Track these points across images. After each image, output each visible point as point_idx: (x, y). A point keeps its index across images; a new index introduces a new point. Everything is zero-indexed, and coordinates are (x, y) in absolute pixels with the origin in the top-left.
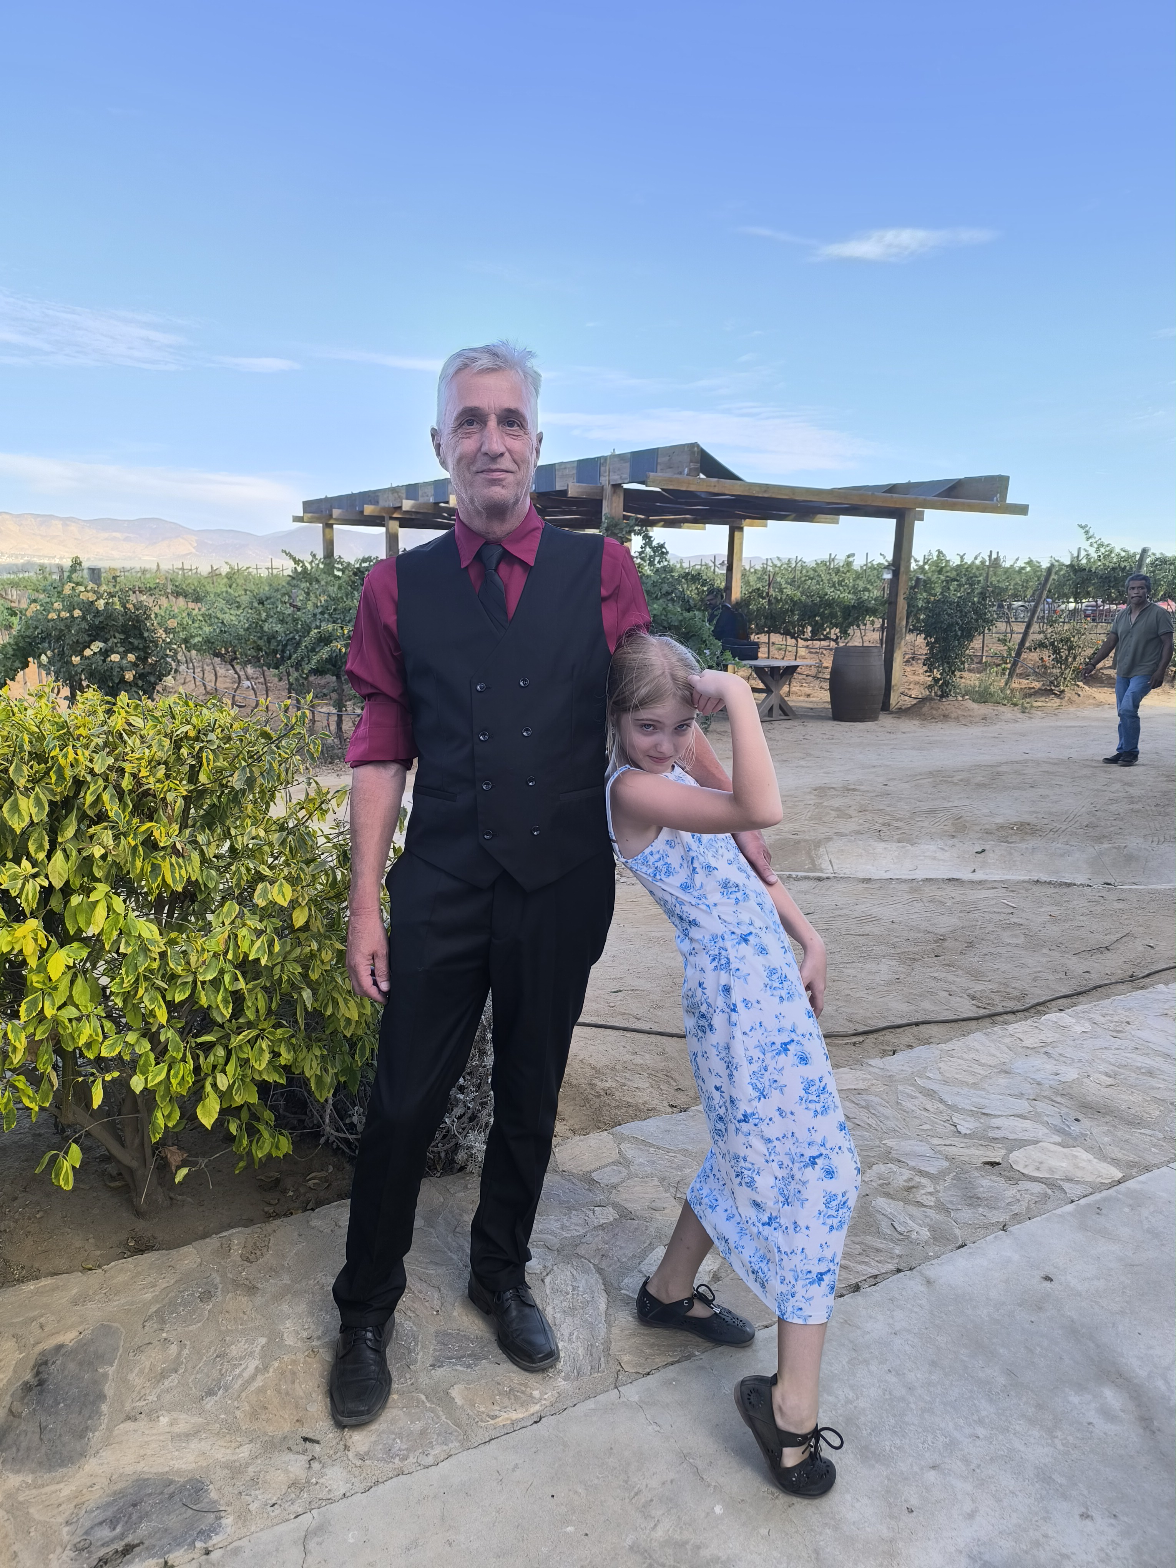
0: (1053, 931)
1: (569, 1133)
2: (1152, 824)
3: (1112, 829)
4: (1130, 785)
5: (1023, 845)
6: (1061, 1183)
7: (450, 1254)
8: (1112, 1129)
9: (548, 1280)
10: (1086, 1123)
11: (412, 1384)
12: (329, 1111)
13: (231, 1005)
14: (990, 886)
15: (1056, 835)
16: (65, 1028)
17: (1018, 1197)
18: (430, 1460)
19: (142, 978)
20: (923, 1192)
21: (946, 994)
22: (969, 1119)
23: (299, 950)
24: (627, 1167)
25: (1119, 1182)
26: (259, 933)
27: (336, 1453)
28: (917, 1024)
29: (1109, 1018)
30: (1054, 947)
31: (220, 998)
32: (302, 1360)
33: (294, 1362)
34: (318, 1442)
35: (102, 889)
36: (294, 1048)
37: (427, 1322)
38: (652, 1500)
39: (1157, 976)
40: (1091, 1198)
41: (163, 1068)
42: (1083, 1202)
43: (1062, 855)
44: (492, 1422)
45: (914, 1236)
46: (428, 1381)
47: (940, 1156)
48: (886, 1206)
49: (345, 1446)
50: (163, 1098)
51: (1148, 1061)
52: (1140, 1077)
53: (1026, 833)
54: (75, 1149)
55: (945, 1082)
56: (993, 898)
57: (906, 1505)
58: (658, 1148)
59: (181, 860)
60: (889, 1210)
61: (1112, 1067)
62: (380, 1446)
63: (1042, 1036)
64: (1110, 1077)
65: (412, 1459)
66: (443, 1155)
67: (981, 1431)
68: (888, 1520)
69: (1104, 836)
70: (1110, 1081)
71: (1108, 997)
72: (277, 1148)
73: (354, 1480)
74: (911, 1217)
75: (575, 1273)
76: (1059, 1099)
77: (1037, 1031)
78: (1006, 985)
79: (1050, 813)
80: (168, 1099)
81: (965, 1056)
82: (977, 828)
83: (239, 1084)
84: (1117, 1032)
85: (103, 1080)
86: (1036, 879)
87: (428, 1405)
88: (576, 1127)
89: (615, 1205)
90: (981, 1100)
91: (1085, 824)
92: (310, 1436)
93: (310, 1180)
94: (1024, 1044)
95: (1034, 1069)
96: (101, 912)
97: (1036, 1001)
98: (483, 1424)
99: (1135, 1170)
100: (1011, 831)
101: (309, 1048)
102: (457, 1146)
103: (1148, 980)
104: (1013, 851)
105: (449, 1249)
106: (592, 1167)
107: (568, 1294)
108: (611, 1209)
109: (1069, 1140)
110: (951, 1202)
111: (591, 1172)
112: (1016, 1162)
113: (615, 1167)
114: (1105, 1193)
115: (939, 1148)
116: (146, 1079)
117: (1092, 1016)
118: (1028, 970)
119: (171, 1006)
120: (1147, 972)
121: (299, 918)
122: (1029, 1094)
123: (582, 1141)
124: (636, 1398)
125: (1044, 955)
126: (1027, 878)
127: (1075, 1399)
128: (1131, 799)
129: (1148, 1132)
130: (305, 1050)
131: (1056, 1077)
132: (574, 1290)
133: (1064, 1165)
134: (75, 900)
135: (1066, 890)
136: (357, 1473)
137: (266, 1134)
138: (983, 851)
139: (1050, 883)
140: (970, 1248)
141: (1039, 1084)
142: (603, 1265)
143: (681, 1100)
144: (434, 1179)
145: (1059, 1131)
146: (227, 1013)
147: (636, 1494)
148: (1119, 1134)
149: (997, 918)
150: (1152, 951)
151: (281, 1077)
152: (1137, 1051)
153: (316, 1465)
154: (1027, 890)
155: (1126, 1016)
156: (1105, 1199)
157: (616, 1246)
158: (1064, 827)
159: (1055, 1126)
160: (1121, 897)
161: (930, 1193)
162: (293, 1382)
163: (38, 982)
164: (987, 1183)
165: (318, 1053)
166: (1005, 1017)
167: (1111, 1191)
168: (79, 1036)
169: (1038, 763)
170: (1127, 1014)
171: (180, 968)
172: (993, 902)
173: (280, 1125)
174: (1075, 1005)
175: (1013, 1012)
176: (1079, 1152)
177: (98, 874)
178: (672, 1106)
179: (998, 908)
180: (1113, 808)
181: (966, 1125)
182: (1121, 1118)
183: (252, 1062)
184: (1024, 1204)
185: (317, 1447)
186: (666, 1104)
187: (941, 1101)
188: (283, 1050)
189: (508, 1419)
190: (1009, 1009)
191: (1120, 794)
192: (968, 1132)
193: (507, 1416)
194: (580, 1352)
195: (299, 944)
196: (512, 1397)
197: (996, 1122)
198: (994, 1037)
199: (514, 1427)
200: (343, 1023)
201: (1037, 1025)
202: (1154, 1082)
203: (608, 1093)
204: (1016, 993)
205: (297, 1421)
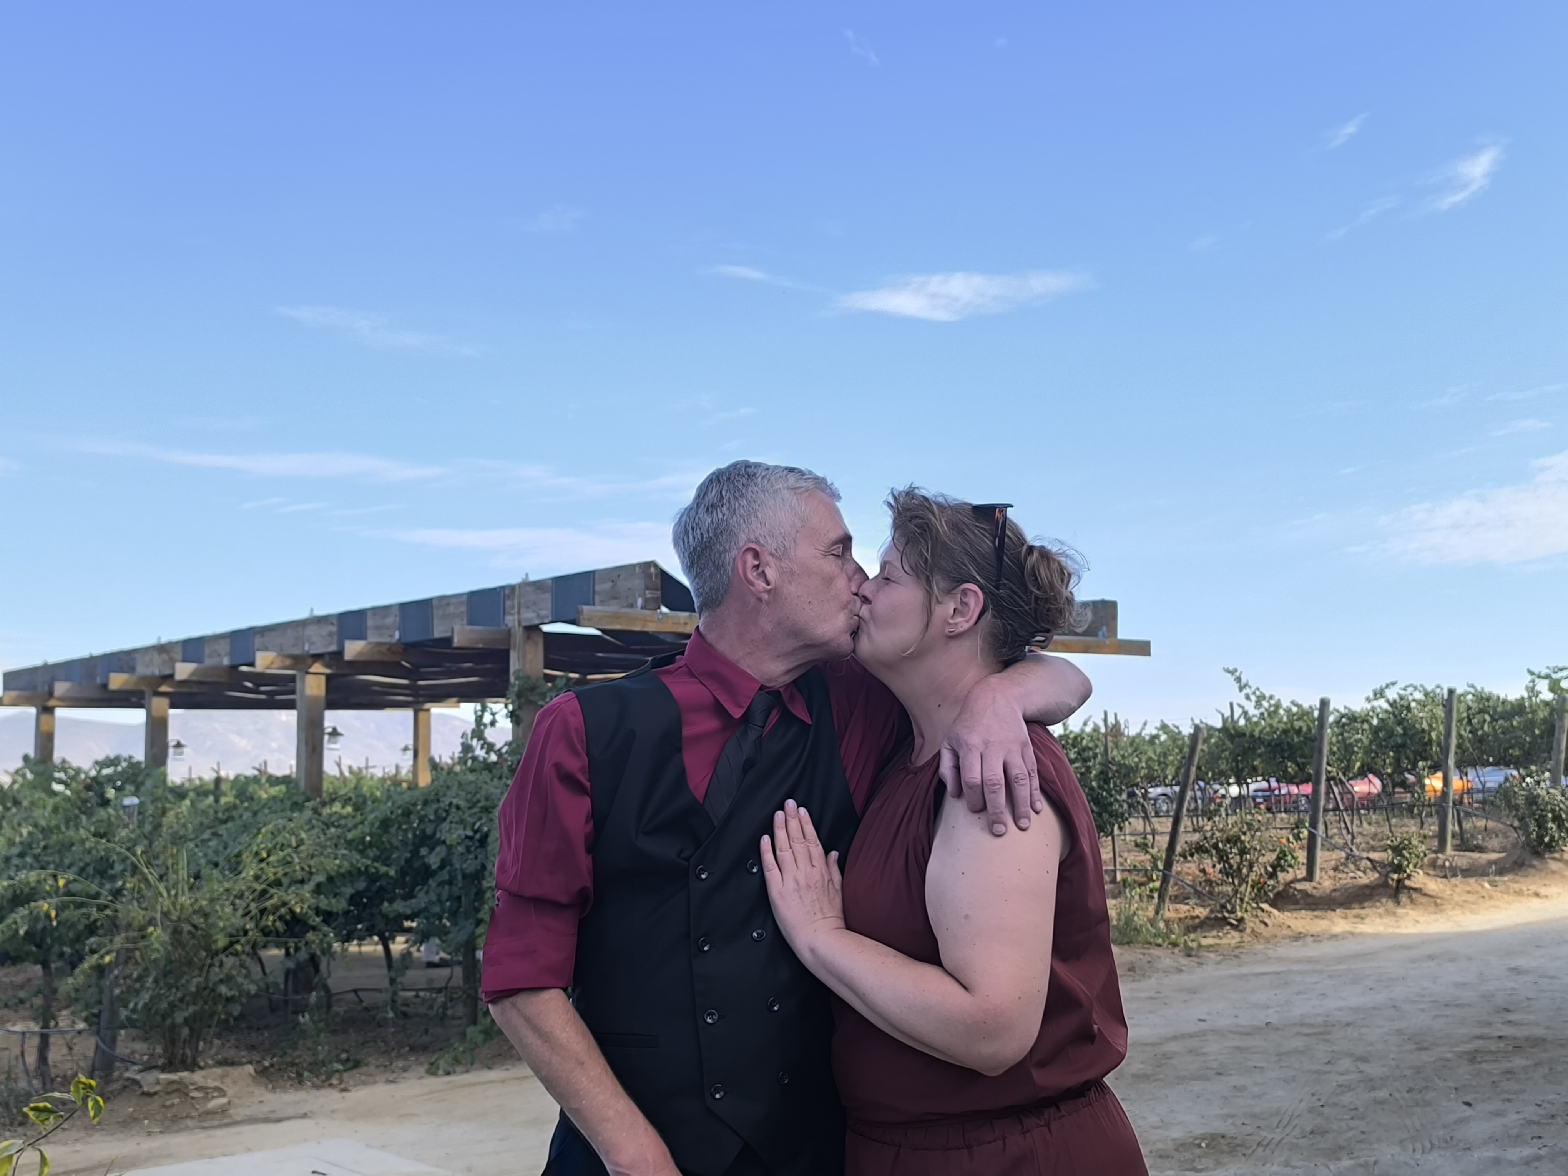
2: (1408, 1122)
3: (1350, 1134)
4: (1364, 1059)
5: (1220, 1173)
15: (1268, 1152)
53: (1222, 1152)
69: (1341, 1148)
79: (1253, 1116)
91: (1308, 1129)
100: (1198, 1151)
128: (1371, 1083)
158: (1278, 1138)
169: (1221, 1034)
180: (1347, 1098)
191: (1353, 1076)
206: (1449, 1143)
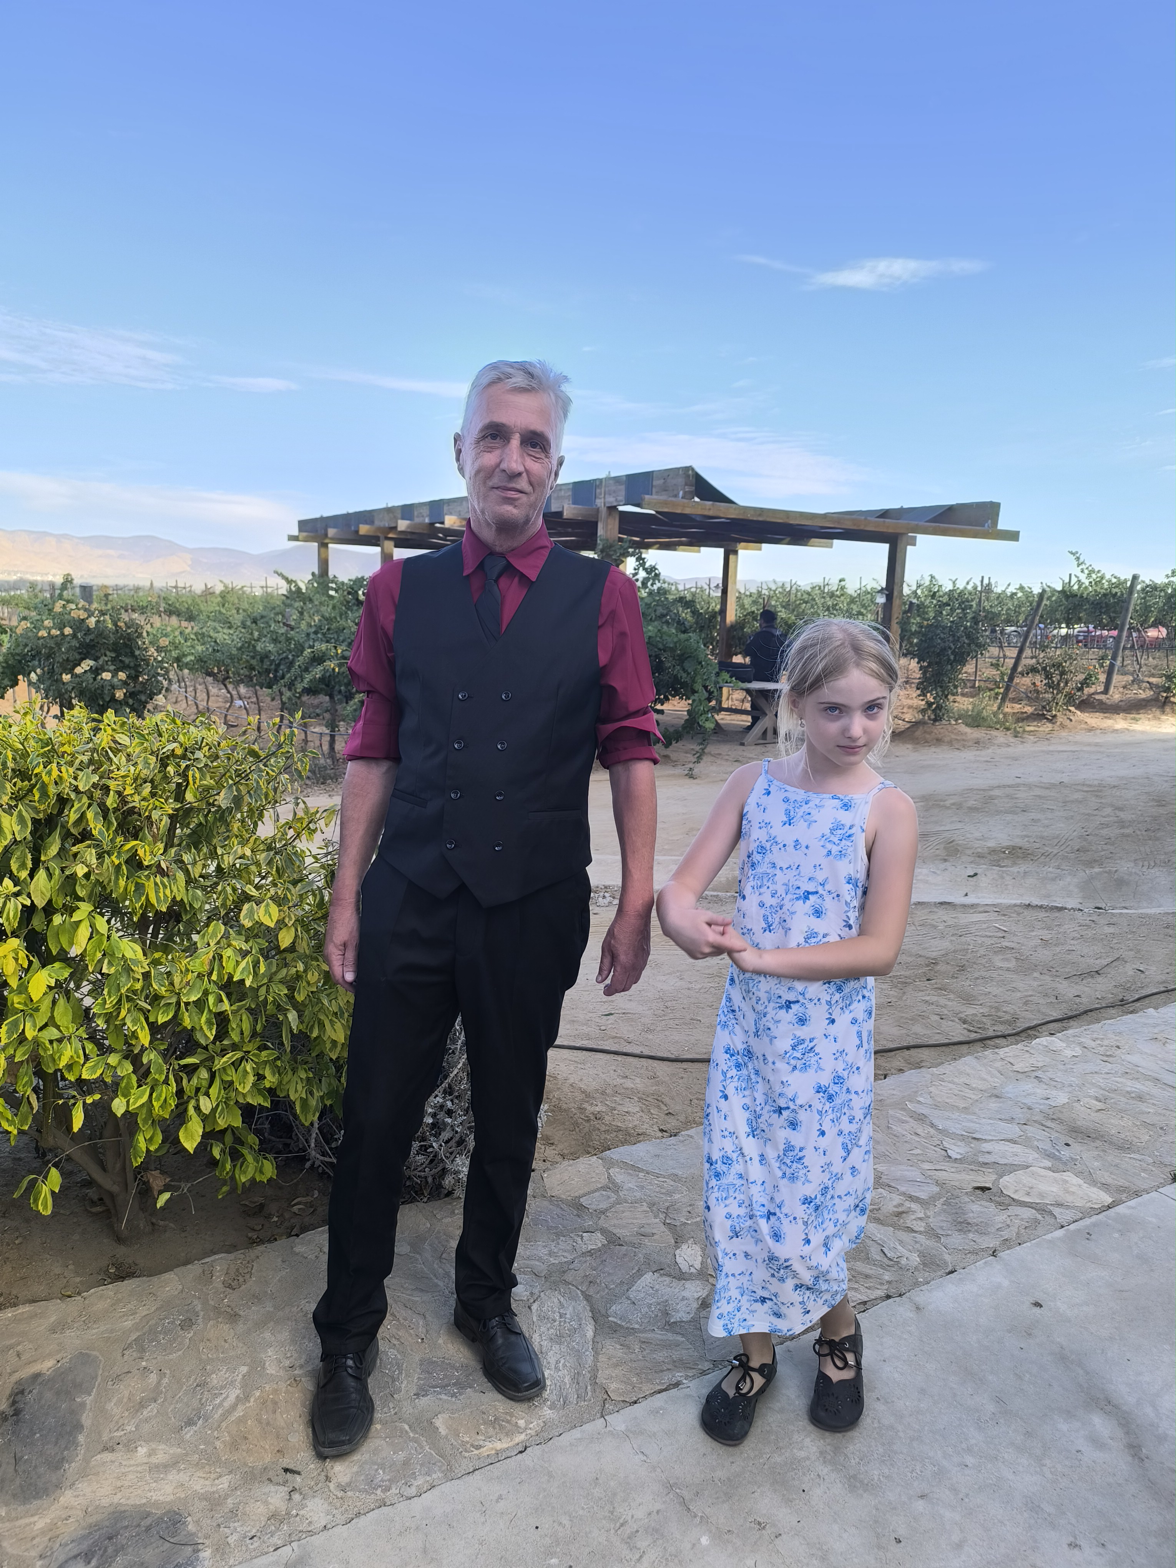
0: (1044, 955)
1: (558, 1159)
2: (1142, 849)
3: (1102, 853)
4: (1120, 809)
5: (1015, 869)
6: (1051, 1208)
7: (436, 1281)
8: (1102, 1154)
9: (535, 1307)
10: (1076, 1147)
11: (396, 1414)
12: (314, 1135)
13: (215, 1026)
14: (981, 909)
15: (1047, 860)
16: (45, 1050)
17: (1008, 1222)
18: (413, 1491)
19: (124, 999)
20: (913, 1217)
21: (937, 1018)
22: (959, 1143)
23: (284, 971)
24: (616, 1192)
25: (1109, 1207)
26: (244, 954)
27: (317, 1484)
28: (908, 1048)
29: (1099, 1042)
30: (1045, 971)
31: (203, 1019)
32: (284, 1389)
33: (275, 1392)
34: (299, 1473)
35: (85, 908)
36: (279, 1071)
37: (412, 1350)
38: (637, 1531)
39: (1147, 1001)
40: (1081, 1223)
41: (145, 1090)
42: (1072, 1227)
43: (1054, 879)
44: (476, 1452)
45: (904, 1261)
46: (412, 1411)
47: (930, 1181)
48: (876, 1232)
49: (327, 1477)
50: (145, 1121)
51: (1138, 1086)
52: (1130, 1101)
53: (1018, 857)
54: (54, 1174)
55: (936, 1107)
56: (984, 922)
57: (893, 1535)
58: (648, 1173)
59: (165, 880)
60: (878, 1236)
61: (1102, 1092)
62: (362, 1478)
63: (1033, 1061)
64: (1100, 1101)
65: (394, 1491)
66: (430, 1180)
67: (970, 1460)
68: (876, 1550)
69: (1095, 861)
70: (1100, 1105)
71: (1098, 1021)
72: (261, 1172)
73: (335, 1512)
74: (901, 1242)
75: (562, 1299)
76: (1049, 1123)
77: (1028, 1055)
78: (997, 1009)
79: (1042, 838)
80: (150, 1122)
81: (956, 1080)
82: (969, 852)
83: (223, 1108)
84: (1107, 1056)
85: (84, 1103)
86: (1027, 903)
87: (412, 1435)
88: (566, 1152)
89: (603, 1231)
90: (972, 1125)
91: (1076, 848)
92: (291, 1467)
93: (295, 1205)
94: (1017, 1067)
95: (1024, 1094)
96: (84, 932)
97: (1027, 1025)
98: (467, 1454)
99: (1125, 1195)
100: (1003, 855)
101: (294, 1071)
102: (444, 1171)
103: (1138, 1004)
104: (1005, 875)
105: (435, 1276)
106: (581, 1192)
107: (555, 1321)
108: (599, 1235)
109: (1059, 1165)
110: (941, 1228)
111: (580, 1197)
112: (1006, 1187)
113: (604, 1193)
114: (1095, 1218)
115: (929, 1173)
116: (128, 1102)
117: (1083, 1040)
118: (1019, 995)
119: (154, 1028)
120: (1137, 997)
121: (285, 939)
122: (1019, 1119)
123: (571, 1165)
124: (622, 1427)
125: (1035, 979)
126: (1018, 902)
127: (1064, 1427)
128: (1122, 824)
129: (1137, 1156)
130: (290, 1073)
131: (1046, 1102)
132: (561, 1317)
133: (1054, 1190)
134: (57, 920)
135: (1057, 914)
136: (338, 1505)
137: (250, 1158)
138: (976, 874)
139: (1041, 907)
140: (960, 1273)
141: (1030, 1108)
142: (591, 1292)
143: (672, 1124)
144: (421, 1205)
145: (1049, 1156)
146: (211, 1034)
147: (622, 1525)
148: (1109, 1158)
149: (989, 941)
150: (1143, 976)
151: (265, 1100)
152: (1126, 1076)
153: (296, 1497)
154: (1019, 914)
155: (1116, 1040)
156: (1095, 1225)
157: (604, 1273)
158: (1055, 852)
159: (1046, 1150)
160: (1112, 921)
161: (920, 1219)
162: (275, 1412)
163: (19, 1003)
164: (977, 1209)
165: (303, 1075)
166: (997, 1041)
167: (1101, 1216)
168: (60, 1058)
169: (1030, 787)
170: (1117, 1038)
171: (163, 989)
172: (984, 926)
173: (264, 1149)
174: (1066, 1029)
175: (1004, 1037)
176: (1069, 1177)
177: (81, 893)
178: (662, 1130)
179: (989, 931)
180: (1104, 832)
181: (956, 1150)
182: (1111, 1143)
183: (236, 1084)
184: (1014, 1229)
185: (298, 1478)
186: (656, 1129)
187: (932, 1125)
188: (268, 1073)
189: (492, 1449)
190: (999, 1034)
191: (1111, 819)
192: (959, 1157)
193: (492, 1446)
194: (566, 1380)
195: (286, 965)
196: (497, 1426)
197: (986, 1147)
198: (985, 1061)
199: (498, 1457)
200: (328, 1045)
201: (1028, 1049)
202: (1143, 1107)
203: (598, 1117)
204: (1007, 1017)
205: (278, 1451)
206: (1167, 863)
